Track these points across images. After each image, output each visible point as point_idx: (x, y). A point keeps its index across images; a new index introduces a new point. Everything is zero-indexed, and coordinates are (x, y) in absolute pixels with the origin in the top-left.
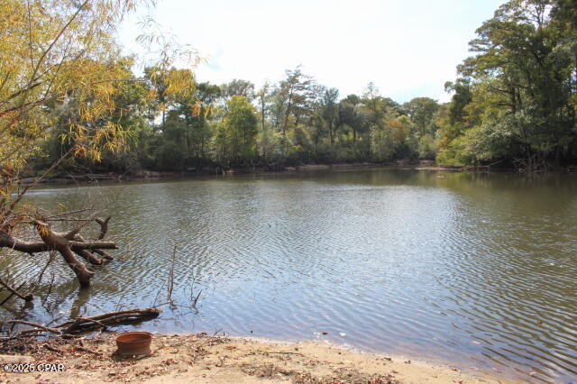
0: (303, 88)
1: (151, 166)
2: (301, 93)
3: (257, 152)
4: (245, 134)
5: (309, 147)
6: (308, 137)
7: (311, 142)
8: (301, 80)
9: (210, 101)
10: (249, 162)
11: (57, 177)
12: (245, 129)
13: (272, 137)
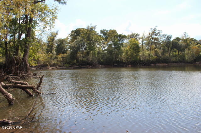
0: (157, 35)
1: (101, 63)
2: (156, 37)
3: (140, 59)
4: (135, 52)
5: (160, 57)
6: (160, 53)
7: (161, 55)
8: (157, 32)
9: (123, 41)
10: (137, 62)
11: (70, 67)
12: (136, 50)
13: (145, 53)
